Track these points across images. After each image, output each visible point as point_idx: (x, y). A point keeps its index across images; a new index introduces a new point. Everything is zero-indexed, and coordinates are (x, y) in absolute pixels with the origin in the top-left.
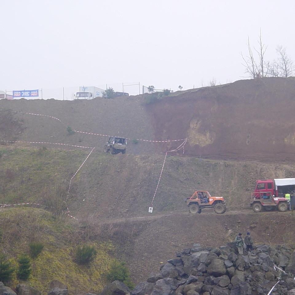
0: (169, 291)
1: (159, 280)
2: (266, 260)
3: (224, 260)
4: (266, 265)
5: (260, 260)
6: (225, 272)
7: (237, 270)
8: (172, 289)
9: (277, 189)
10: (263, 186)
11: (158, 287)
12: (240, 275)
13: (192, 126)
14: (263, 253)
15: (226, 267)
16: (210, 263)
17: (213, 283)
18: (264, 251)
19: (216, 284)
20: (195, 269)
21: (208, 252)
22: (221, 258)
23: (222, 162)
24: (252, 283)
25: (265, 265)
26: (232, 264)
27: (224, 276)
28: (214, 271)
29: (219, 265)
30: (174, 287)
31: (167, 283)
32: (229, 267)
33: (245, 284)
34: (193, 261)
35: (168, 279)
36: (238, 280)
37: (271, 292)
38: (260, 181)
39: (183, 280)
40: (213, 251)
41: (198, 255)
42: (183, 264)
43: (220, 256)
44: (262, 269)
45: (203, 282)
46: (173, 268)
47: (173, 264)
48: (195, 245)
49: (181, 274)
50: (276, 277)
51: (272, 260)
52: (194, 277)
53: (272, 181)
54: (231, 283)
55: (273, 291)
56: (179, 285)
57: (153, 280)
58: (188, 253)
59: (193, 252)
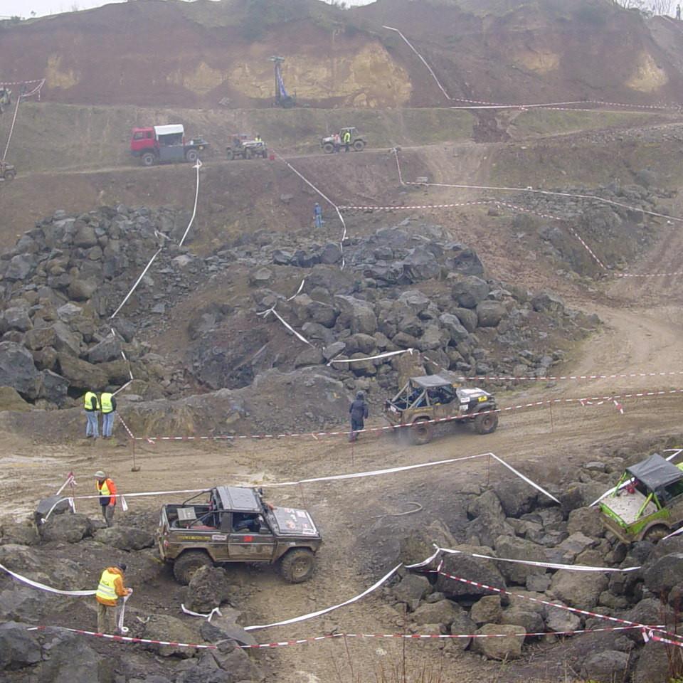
0: (28, 269)
1: (15, 257)
2: (145, 225)
3: (94, 227)
4: (145, 231)
5: (138, 226)
6: (96, 241)
7: (110, 240)
8: (32, 267)
9: (157, 139)
10: (140, 135)
11: (15, 265)
12: (115, 245)
13: (50, 63)
14: (142, 217)
15: (98, 237)
16: (76, 233)
17: (81, 257)
18: (143, 215)
19: (85, 258)
20: (58, 241)
21: (74, 220)
22: (91, 226)
23: (90, 108)
24: (129, 253)
25: (144, 231)
26: (103, 232)
27: (95, 247)
28: (84, 242)
29: (88, 234)
30: (35, 264)
31: (26, 259)
32: (101, 236)
33: (120, 255)
34: (56, 232)
35: (27, 254)
36: (113, 251)
37: (153, 262)
38: (137, 130)
39: (45, 255)
40: (80, 218)
41: (61, 223)
42: (44, 236)
43: (90, 223)
44: (140, 236)
45: (70, 256)
46: (31, 241)
47: (32, 237)
48: (57, 212)
49: (42, 248)
50: (157, 245)
51: (153, 224)
52: (58, 250)
53: (150, 129)
54: (103, 255)
55: (154, 261)
56: (41, 261)
57: (9, 257)
58: (49, 222)
59: (56, 220)
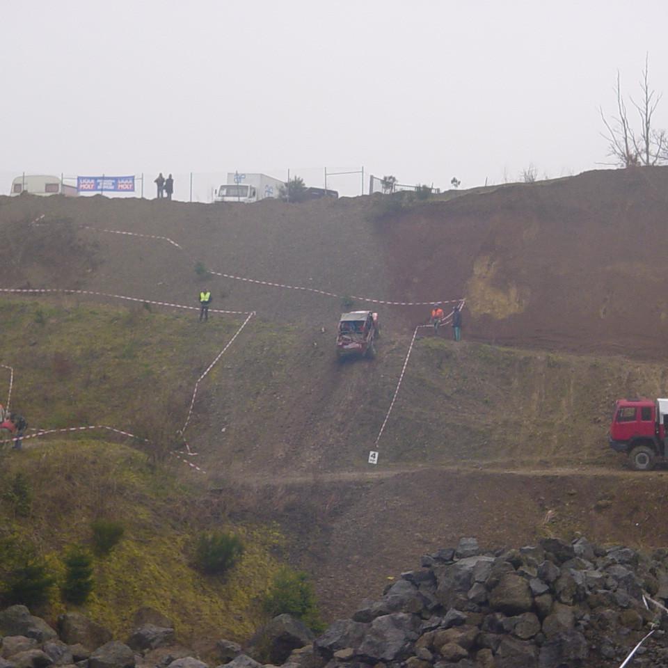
0: (400, 643)
1: (379, 618)
2: (627, 582)
3: (529, 577)
4: (625, 594)
5: (610, 582)
6: (530, 605)
7: (557, 603)
8: (407, 639)
9: (662, 422)
10: (630, 413)
11: (377, 634)
12: (564, 615)
13: (478, 270)
14: (619, 567)
15: (534, 595)
16: (496, 584)
17: (500, 629)
18: (622, 563)
19: (507, 632)
20: (461, 596)
21: (492, 559)
22: (523, 574)
23: (541, 356)
24: (590, 632)
25: (622, 594)
26: (545, 588)
27: (527, 614)
28: (504, 601)
29: (516, 587)
30: (413, 635)
31: (398, 624)
32: (540, 595)
33: (573, 635)
34: (458, 578)
35: (401, 615)
36: (559, 625)
37: (633, 656)
38: (624, 402)
39: (434, 620)
40: (505, 556)
41: (469, 563)
42: (435, 582)
43: (521, 569)
44: (614, 602)
45: (480, 626)
46: (412, 590)
47: (413, 583)
48: (464, 541)
49: (430, 607)
50: (645, 622)
51: (640, 582)
52: (459, 613)
53: (650, 403)
54: (541, 631)
55: (637, 654)
56: (425, 630)
57: (366, 618)
58: (448, 559)
59: (461, 556)
